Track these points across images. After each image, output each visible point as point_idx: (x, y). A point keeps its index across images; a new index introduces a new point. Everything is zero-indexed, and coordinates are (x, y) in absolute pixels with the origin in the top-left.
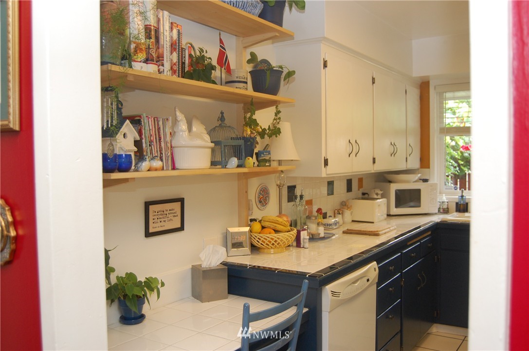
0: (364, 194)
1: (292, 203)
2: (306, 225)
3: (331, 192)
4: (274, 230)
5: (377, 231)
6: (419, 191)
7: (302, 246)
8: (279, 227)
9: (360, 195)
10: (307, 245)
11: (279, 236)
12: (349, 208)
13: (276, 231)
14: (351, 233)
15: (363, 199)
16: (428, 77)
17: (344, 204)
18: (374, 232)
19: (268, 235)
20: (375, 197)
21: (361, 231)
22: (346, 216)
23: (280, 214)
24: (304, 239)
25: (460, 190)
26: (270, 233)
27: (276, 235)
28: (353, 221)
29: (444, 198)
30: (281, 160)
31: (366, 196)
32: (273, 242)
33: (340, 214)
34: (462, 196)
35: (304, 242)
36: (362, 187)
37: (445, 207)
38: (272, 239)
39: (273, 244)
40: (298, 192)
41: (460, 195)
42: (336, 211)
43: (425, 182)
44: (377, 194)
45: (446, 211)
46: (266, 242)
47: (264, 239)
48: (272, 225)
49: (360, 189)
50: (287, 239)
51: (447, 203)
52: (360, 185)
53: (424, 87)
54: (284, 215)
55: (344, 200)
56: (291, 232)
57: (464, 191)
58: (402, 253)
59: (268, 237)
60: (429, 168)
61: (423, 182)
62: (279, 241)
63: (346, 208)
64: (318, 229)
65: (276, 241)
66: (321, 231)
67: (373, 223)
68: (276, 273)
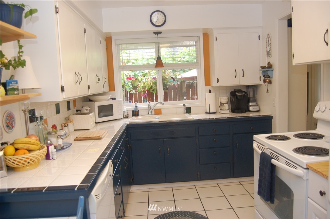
0: (77, 111)
1: (35, 123)
2: (49, 140)
3: (58, 112)
4: (28, 150)
5: (100, 136)
6: (111, 105)
7: (51, 158)
8: (32, 147)
9: (75, 112)
10: (55, 157)
11: (34, 154)
12: (71, 122)
13: (30, 151)
14: (81, 140)
15: (77, 114)
16: (110, 33)
17: (67, 119)
18: (98, 137)
19: (24, 156)
20: (86, 112)
21: (87, 137)
22: (70, 128)
23: (28, 135)
24: (52, 152)
25: (134, 103)
26: (24, 154)
27: (30, 154)
28: (75, 130)
29: (125, 109)
30: (24, 89)
31: (79, 112)
32: (28, 161)
33: (66, 127)
34: (136, 107)
35: (52, 155)
36: (76, 106)
37: (126, 114)
38: (28, 158)
39: (29, 163)
40: (38, 114)
41: (135, 106)
42: (63, 125)
43: (114, 100)
44: (87, 110)
45: (127, 117)
46: (22, 162)
47: (20, 159)
48: (26, 146)
49: (75, 108)
50: (41, 156)
51: (127, 112)
52: (75, 106)
53: (108, 40)
54: (32, 135)
55: (67, 116)
56: (44, 150)
57: (137, 104)
58: (118, 148)
59: (24, 158)
60: (114, 91)
61: (113, 100)
62: (34, 159)
63: (70, 122)
64: (57, 142)
65: (31, 160)
66: (60, 142)
67: (89, 129)
68: (44, 192)
